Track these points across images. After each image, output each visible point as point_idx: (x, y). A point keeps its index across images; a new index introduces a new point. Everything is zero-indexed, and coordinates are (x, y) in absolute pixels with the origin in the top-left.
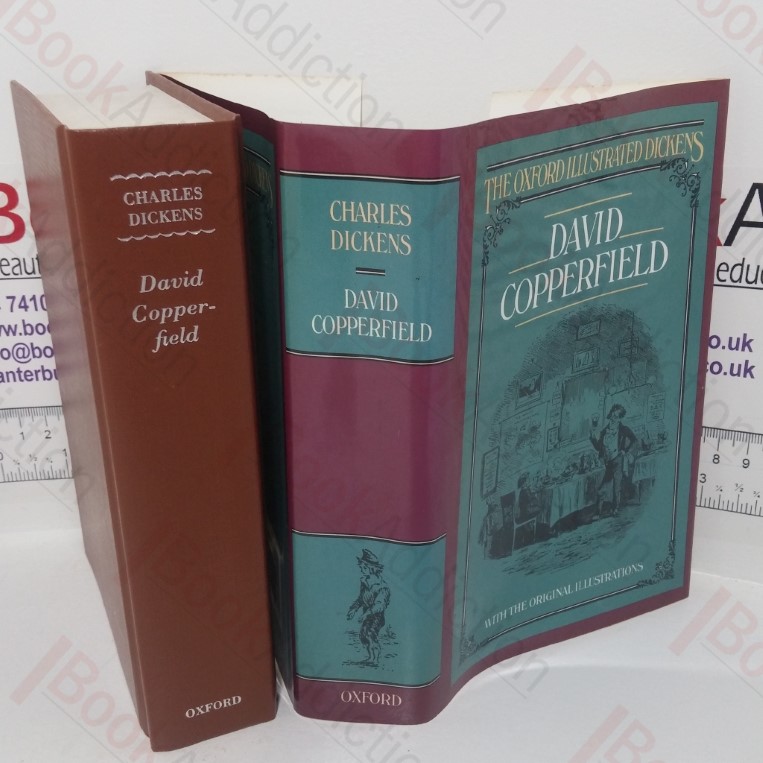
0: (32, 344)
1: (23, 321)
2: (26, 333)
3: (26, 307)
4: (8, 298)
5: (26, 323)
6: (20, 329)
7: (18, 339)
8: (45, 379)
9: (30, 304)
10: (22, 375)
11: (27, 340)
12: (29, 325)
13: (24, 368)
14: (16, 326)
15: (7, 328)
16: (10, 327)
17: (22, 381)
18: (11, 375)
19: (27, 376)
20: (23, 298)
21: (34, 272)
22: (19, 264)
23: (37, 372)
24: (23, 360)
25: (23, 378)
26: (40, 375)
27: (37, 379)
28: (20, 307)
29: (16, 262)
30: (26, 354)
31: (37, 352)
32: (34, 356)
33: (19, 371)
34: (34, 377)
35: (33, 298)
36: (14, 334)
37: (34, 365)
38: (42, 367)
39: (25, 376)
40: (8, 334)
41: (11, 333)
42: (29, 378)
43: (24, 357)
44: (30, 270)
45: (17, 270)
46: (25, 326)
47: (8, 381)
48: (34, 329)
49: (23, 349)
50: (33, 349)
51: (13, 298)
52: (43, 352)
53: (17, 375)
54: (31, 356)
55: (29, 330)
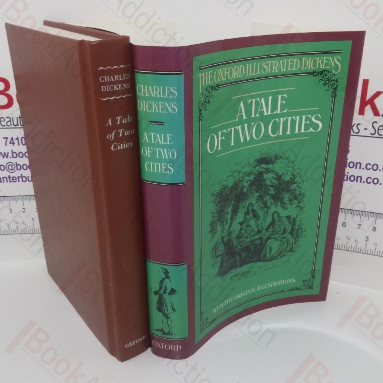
0: (16, 163)
1: (12, 150)
2: (13, 157)
3: (13, 143)
4: (4, 138)
5: (13, 151)
6: (10, 155)
7: (9, 160)
8: (23, 181)
9: (16, 142)
10: (11, 179)
11: (14, 160)
12: (15, 152)
13: (12, 175)
14: (8, 153)
15: (3, 154)
16: (5, 153)
17: (11, 182)
18: (5, 179)
19: (13, 180)
20: (12, 139)
21: (18, 125)
22: (10, 121)
23: (19, 177)
24: (11, 171)
25: (11, 180)
26: (20, 179)
27: (19, 181)
28: (10, 143)
29: (8, 119)
30: (13, 168)
31: (19, 167)
32: (17, 169)
33: (9, 177)
34: (17, 180)
35: (17, 139)
36: (7, 157)
37: (17, 174)
38: (22, 175)
39: (13, 179)
40: (4, 157)
41: (5, 157)
42: (15, 180)
43: (12, 169)
44: (15, 123)
45: (9, 124)
46: (13, 153)
47: (4, 182)
48: (18, 155)
49: (12, 165)
50: (17, 165)
51: (7, 138)
52: (22, 167)
53: (8, 179)
54: (16, 169)
55: (15, 155)
